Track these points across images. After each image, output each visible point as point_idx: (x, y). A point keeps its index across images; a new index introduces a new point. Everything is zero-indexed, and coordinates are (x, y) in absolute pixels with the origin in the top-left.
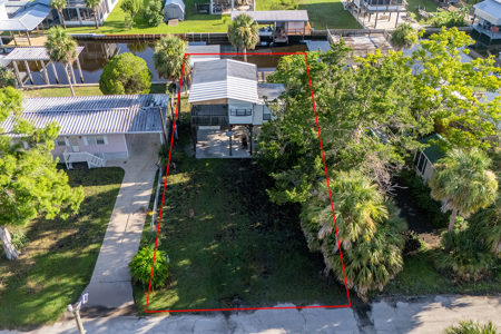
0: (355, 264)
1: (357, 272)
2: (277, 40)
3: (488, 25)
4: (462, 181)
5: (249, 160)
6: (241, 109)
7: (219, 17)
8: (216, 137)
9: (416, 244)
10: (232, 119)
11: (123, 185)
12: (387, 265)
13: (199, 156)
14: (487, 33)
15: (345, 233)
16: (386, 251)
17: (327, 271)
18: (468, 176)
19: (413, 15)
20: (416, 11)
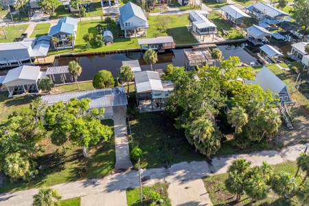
0: (206, 147)
1: (206, 149)
2: (160, 52)
3: (253, 38)
4: (237, 117)
5: (160, 112)
6: (157, 93)
7: (129, 39)
8: (144, 103)
9: (225, 139)
10: (154, 97)
11: (115, 126)
12: (216, 146)
13: (141, 112)
14: (253, 42)
15: (202, 137)
16: (215, 141)
17: (196, 150)
18: (239, 116)
19: (220, 33)
20: (222, 31)
